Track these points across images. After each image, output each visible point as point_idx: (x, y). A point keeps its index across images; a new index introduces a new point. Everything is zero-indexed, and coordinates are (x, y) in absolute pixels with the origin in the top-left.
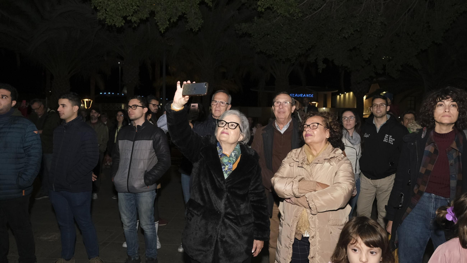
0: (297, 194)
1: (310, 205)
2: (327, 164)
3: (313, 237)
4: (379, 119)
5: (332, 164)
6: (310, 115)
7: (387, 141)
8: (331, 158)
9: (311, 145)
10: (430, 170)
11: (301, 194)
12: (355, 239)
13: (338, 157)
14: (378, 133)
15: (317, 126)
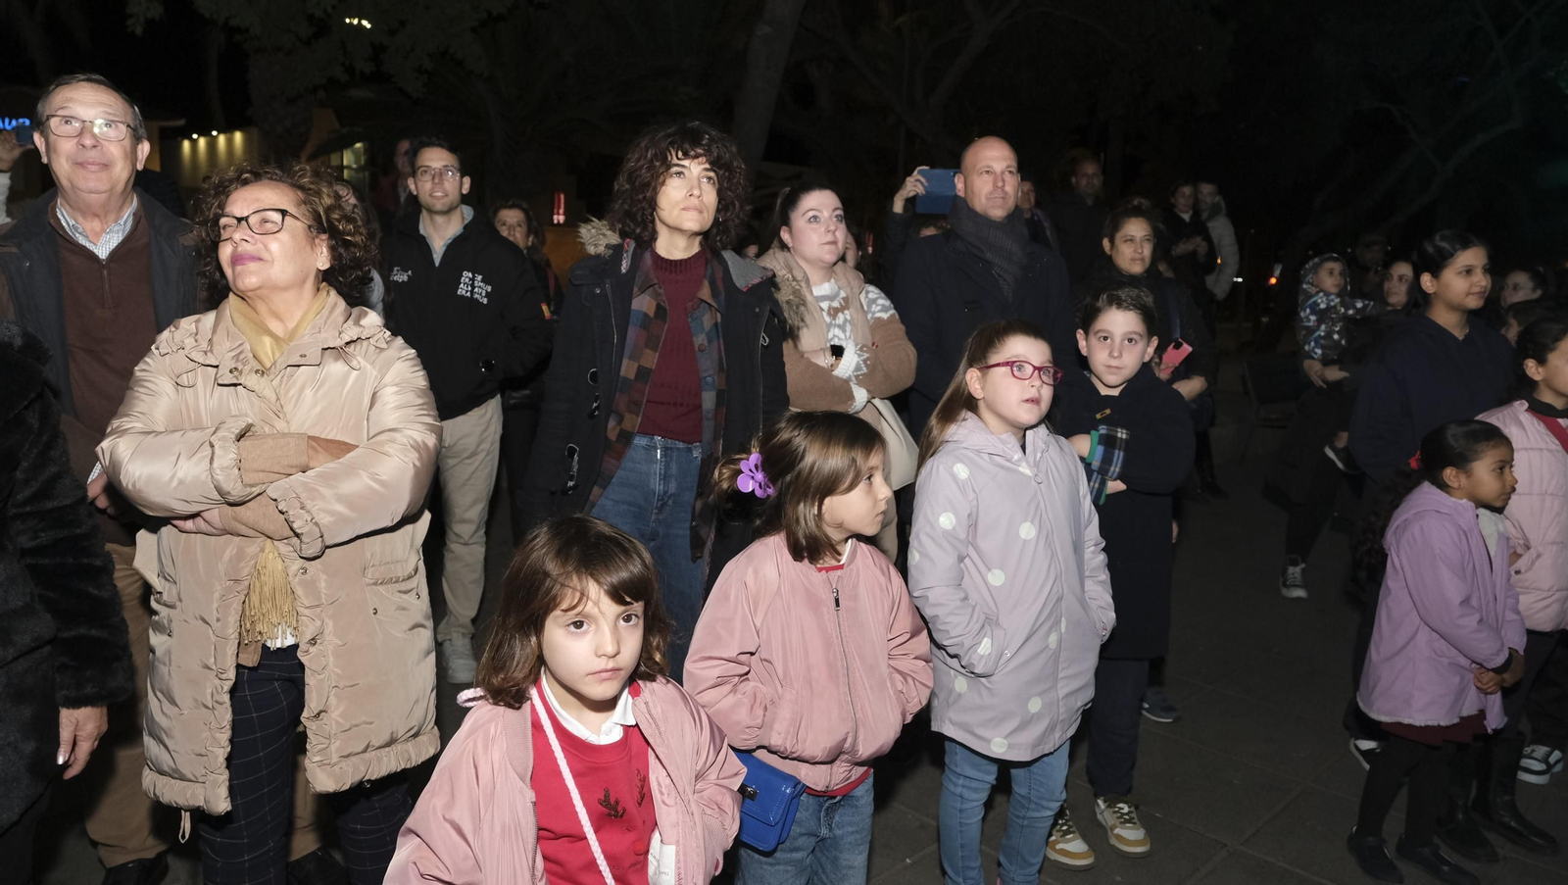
0: (236, 491)
1: (295, 526)
2: (336, 368)
3: (313, 641)
4: (439, 219)
5: (354, 363)
6: (240, 176)
7: (469, 294)
8: (347, 343)
9: (260, 297)
10: (648, 366)
11: (254, 489)
12: (577, 590)
13: (376, 338)
14: (437, 264)
15: (280, 222)
